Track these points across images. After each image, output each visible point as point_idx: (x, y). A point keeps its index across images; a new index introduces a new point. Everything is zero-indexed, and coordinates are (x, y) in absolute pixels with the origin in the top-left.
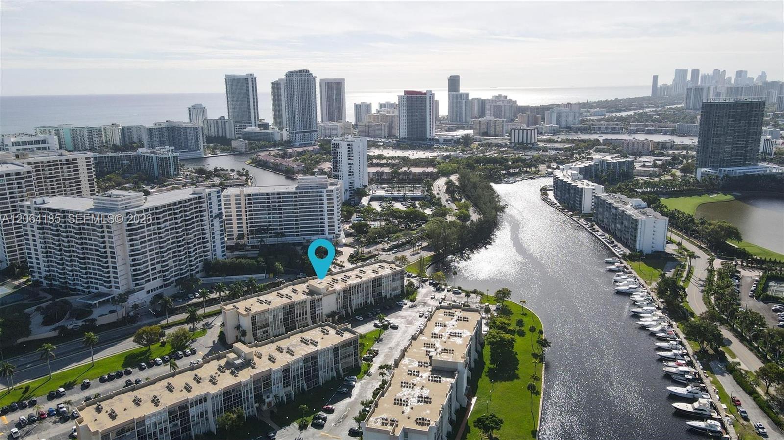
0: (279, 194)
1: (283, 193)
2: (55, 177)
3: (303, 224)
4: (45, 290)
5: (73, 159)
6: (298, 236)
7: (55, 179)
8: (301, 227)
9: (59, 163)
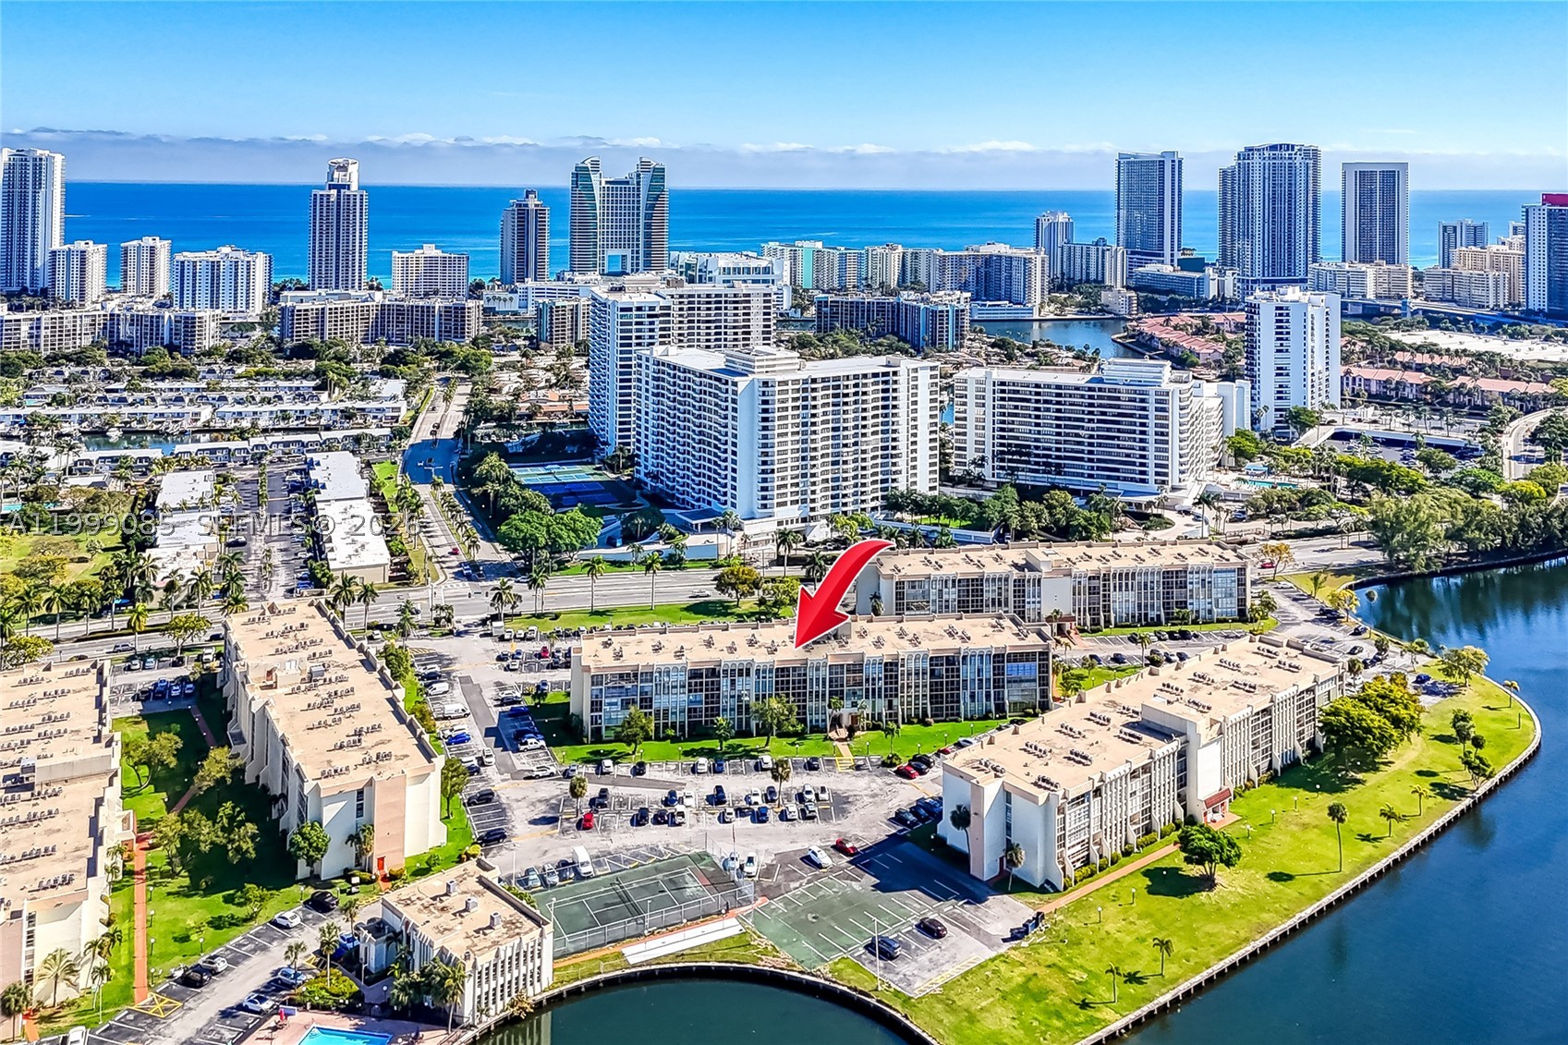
0: (1058, 387)
1: (1067, 387)
2: (714, 321)
3: (1103, 453)
4: (644, 496)
5: (746, 295)
6: (1091, 476)
7: (713, 325)
8: (1099, 461)
9: (723, 299)
